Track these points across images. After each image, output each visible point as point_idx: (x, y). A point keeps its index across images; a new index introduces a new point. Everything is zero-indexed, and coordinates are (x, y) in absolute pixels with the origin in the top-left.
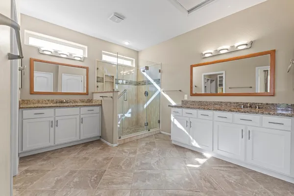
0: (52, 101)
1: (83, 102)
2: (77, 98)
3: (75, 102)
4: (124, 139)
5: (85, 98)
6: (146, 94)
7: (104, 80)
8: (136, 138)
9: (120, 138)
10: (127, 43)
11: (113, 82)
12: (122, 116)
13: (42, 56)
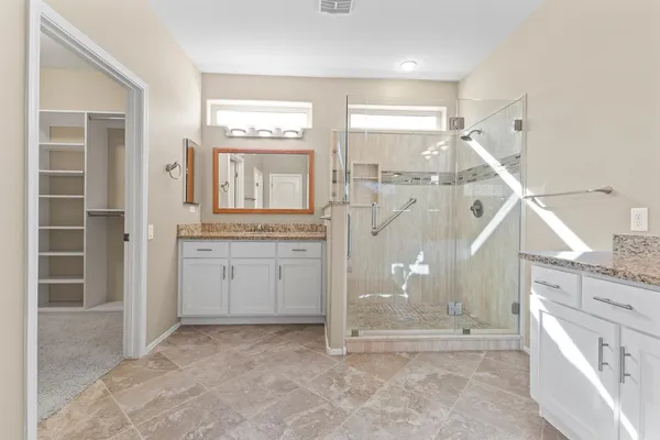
0: (245, 227)
1: (302, 230)
2: (290, 220)
3: (286, 229)
4: (368, 342)
5: (307, 220)
6: (478, 209)
7: (352, 178)
8: (409, 347)
9: (355, 333)
10: (408, 66)
11: (376, 181)
12: (400, 270)
13: (231, 141)
